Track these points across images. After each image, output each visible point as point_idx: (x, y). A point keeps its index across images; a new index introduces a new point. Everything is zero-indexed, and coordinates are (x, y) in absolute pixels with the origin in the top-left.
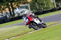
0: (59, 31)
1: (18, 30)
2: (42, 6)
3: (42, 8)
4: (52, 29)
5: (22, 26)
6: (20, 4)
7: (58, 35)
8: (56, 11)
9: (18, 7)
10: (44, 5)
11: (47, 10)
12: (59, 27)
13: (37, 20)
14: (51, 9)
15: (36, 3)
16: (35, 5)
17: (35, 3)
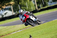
0: (40, 31)
1: (2, 31)
5: (5, 27)
6: (4, 6)
7: (39, 36)
8: (37, 12)
9: (2, 9)
12: (40, 28)
13: (33, 17)
16: (18, 7)
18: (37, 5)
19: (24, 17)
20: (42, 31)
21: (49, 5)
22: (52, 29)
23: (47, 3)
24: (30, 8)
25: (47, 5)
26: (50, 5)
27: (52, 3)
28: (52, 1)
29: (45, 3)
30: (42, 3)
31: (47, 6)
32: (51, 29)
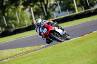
0: (40, 61)
2: (13, 21)
3: (13, 25)
4: (29, 58)
10: (15, 19)
11: (21, 27)
13: (58, 29)
14: (27, 26)
15: (4, 17)
16: (2, 20)
17: (1, 17)
18: (35, 16)
19: (45, 30)
20: (44, 60)
21: (55, 16)
22: (61, 56)
23: (51, 13)
24: (22, 22)
25: (52, 16)
26: (57, 17)
27: (60, 14)
28: (60, 10)
29: (48, 13)
30: (42, 13)
31: (52, 18)
32: (58, 57)
